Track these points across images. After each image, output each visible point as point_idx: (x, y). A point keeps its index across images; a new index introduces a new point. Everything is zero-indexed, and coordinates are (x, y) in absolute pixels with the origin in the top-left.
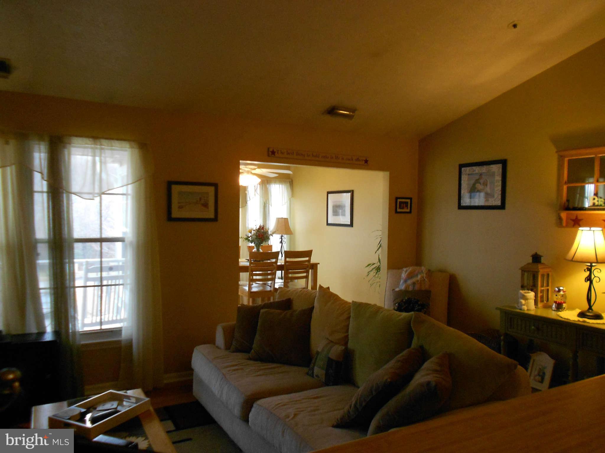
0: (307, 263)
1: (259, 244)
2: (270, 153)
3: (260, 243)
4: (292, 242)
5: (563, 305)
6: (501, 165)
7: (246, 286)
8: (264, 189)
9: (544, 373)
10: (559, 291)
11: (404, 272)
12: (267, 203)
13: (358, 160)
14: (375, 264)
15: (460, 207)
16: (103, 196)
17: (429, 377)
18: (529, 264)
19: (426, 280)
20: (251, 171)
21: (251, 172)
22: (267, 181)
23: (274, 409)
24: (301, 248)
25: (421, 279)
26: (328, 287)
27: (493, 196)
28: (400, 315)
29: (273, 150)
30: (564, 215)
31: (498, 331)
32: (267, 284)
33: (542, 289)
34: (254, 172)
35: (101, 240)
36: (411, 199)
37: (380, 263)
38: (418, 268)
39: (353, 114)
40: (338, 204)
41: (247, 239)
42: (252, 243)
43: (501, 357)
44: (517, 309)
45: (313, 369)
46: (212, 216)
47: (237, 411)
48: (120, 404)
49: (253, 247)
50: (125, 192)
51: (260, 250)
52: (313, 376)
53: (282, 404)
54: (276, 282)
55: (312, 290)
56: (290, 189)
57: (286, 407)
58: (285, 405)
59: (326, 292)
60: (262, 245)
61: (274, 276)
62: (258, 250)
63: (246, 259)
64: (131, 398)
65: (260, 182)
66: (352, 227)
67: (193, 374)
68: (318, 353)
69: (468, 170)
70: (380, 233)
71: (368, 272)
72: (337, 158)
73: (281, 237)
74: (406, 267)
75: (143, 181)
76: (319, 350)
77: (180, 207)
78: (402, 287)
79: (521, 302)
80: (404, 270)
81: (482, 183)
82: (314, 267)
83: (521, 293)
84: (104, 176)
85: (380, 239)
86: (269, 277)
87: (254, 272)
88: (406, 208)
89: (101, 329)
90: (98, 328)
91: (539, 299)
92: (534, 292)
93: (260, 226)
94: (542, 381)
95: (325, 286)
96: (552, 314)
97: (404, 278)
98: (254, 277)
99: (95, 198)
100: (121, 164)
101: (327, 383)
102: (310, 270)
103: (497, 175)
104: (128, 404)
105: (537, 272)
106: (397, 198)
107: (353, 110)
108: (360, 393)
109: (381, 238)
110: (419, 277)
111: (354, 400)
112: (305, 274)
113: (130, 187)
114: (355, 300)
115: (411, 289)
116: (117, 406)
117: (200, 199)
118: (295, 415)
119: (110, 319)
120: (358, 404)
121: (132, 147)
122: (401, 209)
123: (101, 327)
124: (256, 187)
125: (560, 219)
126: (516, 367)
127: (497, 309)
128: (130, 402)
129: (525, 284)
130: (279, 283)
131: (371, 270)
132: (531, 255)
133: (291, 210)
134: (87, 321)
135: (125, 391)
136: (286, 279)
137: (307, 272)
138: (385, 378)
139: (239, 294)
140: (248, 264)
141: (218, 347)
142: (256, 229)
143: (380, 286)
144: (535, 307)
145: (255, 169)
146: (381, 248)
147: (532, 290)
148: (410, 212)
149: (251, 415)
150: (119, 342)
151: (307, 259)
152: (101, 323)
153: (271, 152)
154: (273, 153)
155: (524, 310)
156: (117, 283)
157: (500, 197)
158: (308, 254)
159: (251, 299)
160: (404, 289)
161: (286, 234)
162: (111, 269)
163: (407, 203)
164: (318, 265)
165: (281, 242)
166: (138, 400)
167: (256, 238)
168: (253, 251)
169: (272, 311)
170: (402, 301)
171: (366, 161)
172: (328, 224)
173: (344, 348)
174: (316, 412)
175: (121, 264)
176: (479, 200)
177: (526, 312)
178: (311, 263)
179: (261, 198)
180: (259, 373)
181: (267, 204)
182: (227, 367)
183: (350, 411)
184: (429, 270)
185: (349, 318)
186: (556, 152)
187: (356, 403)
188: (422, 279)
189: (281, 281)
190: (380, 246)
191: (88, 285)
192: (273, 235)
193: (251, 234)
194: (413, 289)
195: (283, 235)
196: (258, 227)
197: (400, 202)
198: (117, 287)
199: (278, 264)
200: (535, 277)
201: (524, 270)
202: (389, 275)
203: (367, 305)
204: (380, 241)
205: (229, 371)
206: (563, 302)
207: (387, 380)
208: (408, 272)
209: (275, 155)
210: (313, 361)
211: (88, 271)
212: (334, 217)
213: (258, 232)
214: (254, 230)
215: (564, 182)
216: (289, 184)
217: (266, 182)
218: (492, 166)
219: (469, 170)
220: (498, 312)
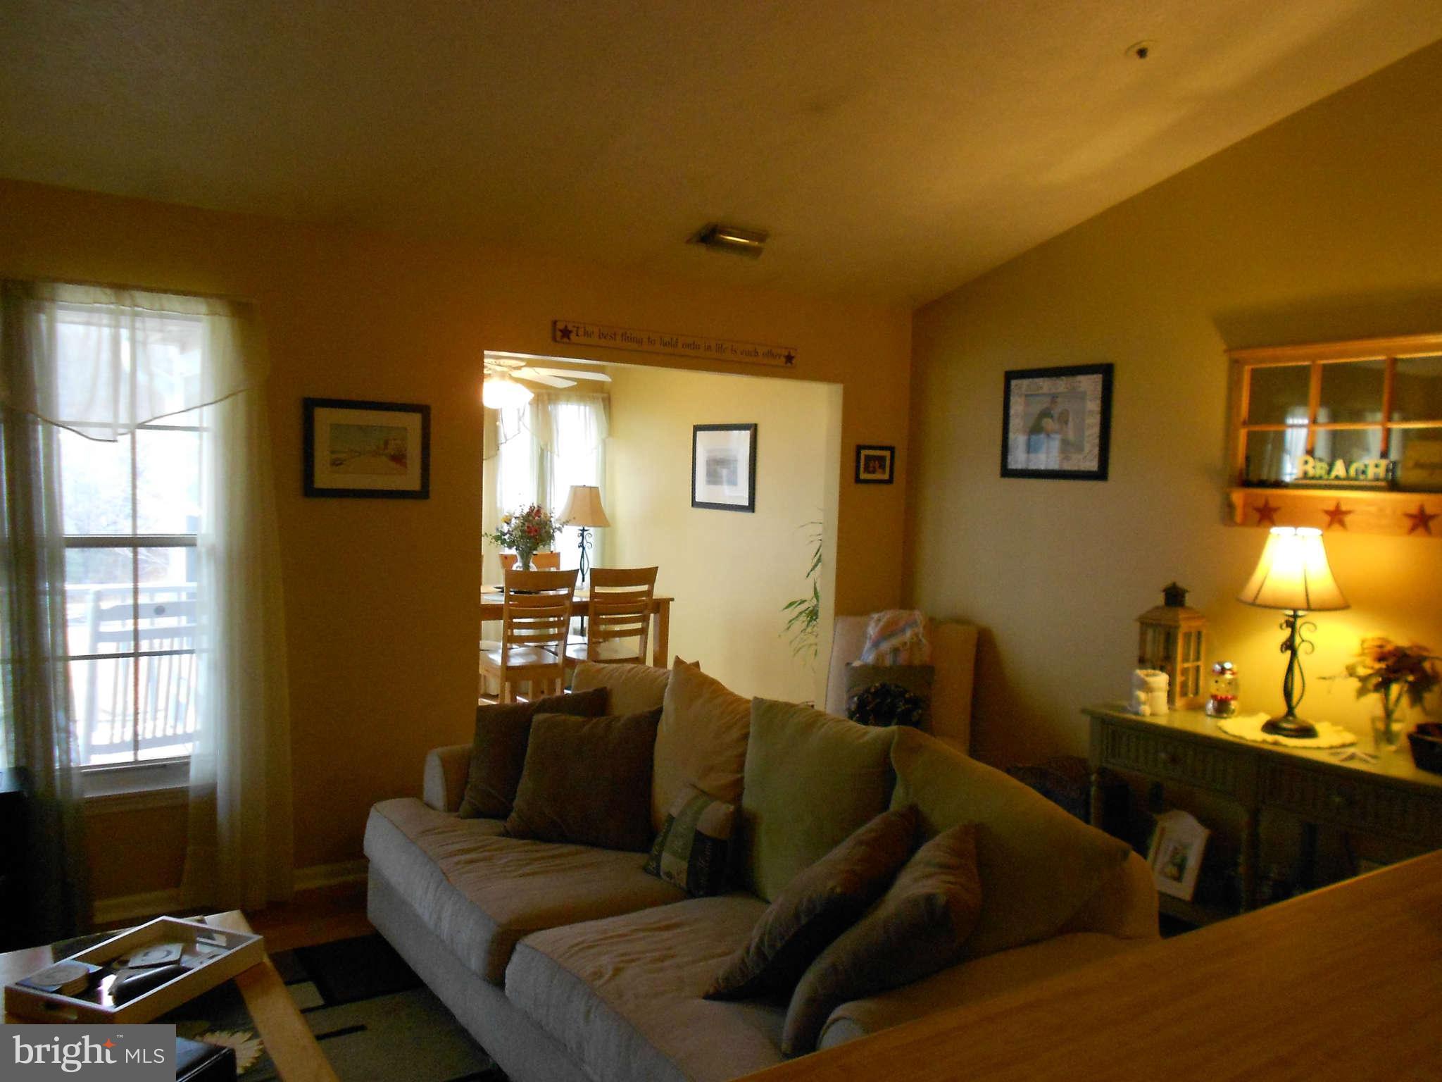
0: (644, 598)
1: (528, 550)
2: (559, 334)
3: (530, 550)
4: (607, 545)
5: (1230, 704)
6: (1101, 376)
7: (495, 651)
8: (540, 416)
9: (1184, 859)
10: (1223, 671)
11: (872, 624)
12: (549, 448)
13: (770, 354)
14: (806, 601)
15: (1006, 472)
16: (140, 433)
17: (930, 882)
18: (1157, 608)
19: (924, 641)
20: (510, 373)
21: (510, 375)
22: (549, 395)
23: (567, 956)
24: (628, 561)
25: (913, 639)
26: (695, 661)
27: (1080, 449)
28: (865, 734)
29: (566, 327)
30: (1238, 496)
31: (1083, 762)
32: (548, 648)
33: (1186, 665)
34: (516, 374)
35: (134, 542)
36: (892, 449)
37: (818, 600)
38: (905, 614)
39: (762, 245)
40: (719, 455)
41: (500, 538)
42: (510, 547)
43: (1093, 833)
44: (1129, 712)
45: (658, 858)
46: (415, 485)
47: (476, 961)
48: (188, 949)
49: (514, 559)
50: (196, 424)
51: (531, 564)
52: (658, 875)
53: (585, 945)
54: (568, 643)
55: (657, 669)
56: (604, 417)
57: (592, 951)
58: (590, 947)
59: (689, 673)
60: (535, 552)
61: (563, 630)
62: (526, 565)
63: (497, 588)
64: (215, 935)
65: (534, 398)
66: (753, 512)
67: (367, 868)
68: (671, 819)
69: (1024, 387)
70: (819, 529)
71: (790, 621)
72: (720, 348)
73: (581, 532)
74: (878, 610)
75: (241, 397)
76: (674, 812)
77: (336, 463)
78: (869, 657)
79: (1137, 698)
80: (873, 618)
81: (1056, 416)
82: (661, 607)
83: (1138, 677)
84: (141, 377)
85: (819, 545)
86: (552, 631)
87: (515, 620)
88: (881, 470)
89: (136, 762)
90: (126, 757)
91: (1178, 689)
92: (1167, 673)
93: (532, 509)
94: (1178, 879)
95: (689, 660)
96: (1206, 725)
97: (873, 637)
98: (516, 632)
99: (119, 438)
100: (184, 348)
101: (690, 893)
102: (652, 615)
103: (1091, 401)
104: (206, 950)
105: (1177, 627)
106: (859, 448)
107: (761, 236)
108: (770, 920)
109: (821, 540)
110: (908, 634)
111: (755, 934)
112: (638, 625)
113: (208, 411)
114: (759, 696)
115: (888, 662)
116: (181, 955)
117: (386, 443)
118: (617, 971)
119: (159, 734)
120: (766, 943)
121: (212, 313)
122: (869, 472)
123: (135, 754)
124: (521, 412)
125: (1230, 506)
126: (1125, 855)
127: (1084, 711)
128: (212, 945)
129: (1149, 655)
130: (576, 646)
131: (797, 617)
132: (1162, 589)
133: (606, 467)
134: (100, 738)
135: (198, 917)
136: (596, 637)
137: (645, 620)
138: (831, 884)
139: (481, 671)
140: (500, 600)
141: (429, 806)
142: (523, 516)
143: (816, 654)
144: (1169, 708)
145: (519, 368)
146: (820, 564)
147: (1162, 669)
148: (890, 481)
149: (509, 971)
150: (184, 792)
151: (645, 588)
152: (136, 745)
153: (561, 331)
154: (566, 333)
155: (1144, 716)
156: (176, 648)
157: (1096, 451)
158: (647, 576)
159: (507, 685)
160: (871, 663)
161: (594, 526)
162: (160, 610)
163: (882, 459)
164: (671, 602)
165: (582, 545)
166: (232, 940)
167: (521, 537)
168: (514, 568)
169: (561, 717)
170: (867, 691)
171: (789, 359)
172: (695, 504)
173: (732, 808)
174: (667, 963)
175: (184, 598)
176: (1048, 457)
177: (1149, 719)
178: (654, 597)
179: (535, 437)
180: (528, 869)
181: (549, 453)
182: (453, 854)
183: (746, 960)
184: (932, 620)
185: (745, 737)
186: (1225, 351)
187: (761, 940)
188: (915, 639)
189: (579, 639)
190: (819, 560)
191: (101, 652)
192: (563, 530)
193: (510, 526)
194: (894, 662)
195: (586, 528)
196: (526, 510)
197: (868, 458)
198: (175, 657)
199: (575, 599)
200: (1169, 639)
201: (1146, 623)
202: (837, 630)
203: (788, 707)
204: (818, 550)
205: (458, 863)
206: (1230, 697)
207: (833, 889)
208: (882, 624)
209: (569, 338)
210: (659, 839)
211: (100, 615)
212: (712, 487)
213: (526, 521)
214: (516, 518)
215: (1242, 420)
216: (602, 406)
217: (546, 397)
218: (1081, 378)
219: (1028, 386)
220: (1086, 719)
